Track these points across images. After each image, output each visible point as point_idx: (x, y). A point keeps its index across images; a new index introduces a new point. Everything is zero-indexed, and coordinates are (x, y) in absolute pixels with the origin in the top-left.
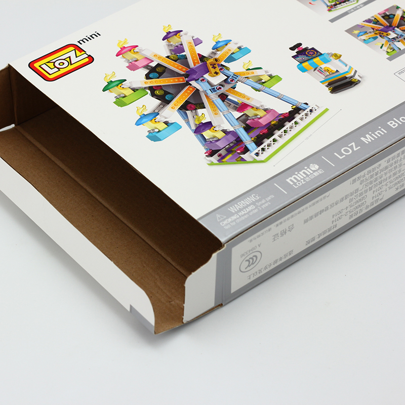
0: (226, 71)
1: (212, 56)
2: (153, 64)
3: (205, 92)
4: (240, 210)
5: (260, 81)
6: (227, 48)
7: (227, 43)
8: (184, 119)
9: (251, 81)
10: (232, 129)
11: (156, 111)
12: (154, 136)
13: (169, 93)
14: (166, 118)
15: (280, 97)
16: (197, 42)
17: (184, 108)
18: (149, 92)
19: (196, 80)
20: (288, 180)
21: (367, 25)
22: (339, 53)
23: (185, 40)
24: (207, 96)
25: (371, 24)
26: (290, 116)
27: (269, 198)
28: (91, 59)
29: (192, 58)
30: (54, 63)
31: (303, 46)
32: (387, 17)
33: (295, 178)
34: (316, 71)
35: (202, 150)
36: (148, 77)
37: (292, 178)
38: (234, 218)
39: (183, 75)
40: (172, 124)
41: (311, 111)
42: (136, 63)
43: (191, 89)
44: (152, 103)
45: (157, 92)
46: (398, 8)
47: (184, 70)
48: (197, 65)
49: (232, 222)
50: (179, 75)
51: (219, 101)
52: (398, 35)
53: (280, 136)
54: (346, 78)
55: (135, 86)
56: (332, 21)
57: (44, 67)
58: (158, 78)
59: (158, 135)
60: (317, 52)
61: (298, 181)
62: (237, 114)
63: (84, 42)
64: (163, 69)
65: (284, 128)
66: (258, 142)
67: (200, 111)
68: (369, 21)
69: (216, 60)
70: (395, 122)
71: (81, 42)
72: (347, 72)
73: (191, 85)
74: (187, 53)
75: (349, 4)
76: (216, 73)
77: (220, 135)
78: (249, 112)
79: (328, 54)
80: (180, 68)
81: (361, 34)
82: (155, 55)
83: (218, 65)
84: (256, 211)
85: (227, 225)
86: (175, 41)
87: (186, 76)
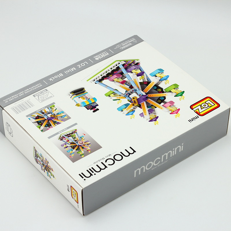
0: (129, 99)
1: (135, 107)
2: (162, 104)
3: (139, 90)
4: (127, 44)
5: (114, 94)
6: (128, 111)
7: (128, 114)
8: (148, 78)
9: (118, 94)
10: (129, 73)
11: (160, 81)
12: (161, 71)
13: (155, 89)
14: (156, 78)
15: (106, 86)
16: (142, 115)
17: (148, 83)
18: (164, 90)
19: (143, 95)
20: (108, 54)
21: (59, 121)
22: (77, 107)
23: (147, 116)
24: (138, 87)
25: (58, 121)
26: (104, 78)
27: (116, 48)
28: (191, 107)
29: (144, 106)
30: (208, 106)
31: (92, 110)
32: (49, 125)
33: (105, 55)
34: (89, 98)
35: (141, 65)
36: (165, 98)
37: (106, 55)
38: (130, 41)
39: (149, 98)
40: (153, 76)
41: (94, 80)
42: (170, 105)
43: (145, 91)
44: (162, 85)
45: (160, 90)
46: (42, 131)
47: (148, 101)
48: (142, 103)
49: (131, 40)
50: (151, 98)
51: (133, 85)
52: (46, 115)
53: (109, 70)
54: (76, 95)
55: (170, 93)
56: (76, 124)
57: (213, 105)
58: (160, 97)
59: (159, 71)
60: (86, 108)
61: (104, 54)
62: (126, 79)
63: (195, 117)
64: (158, 102)
65: (107, 73)
66: (118, 68)
67: (142, 81)
68: (58, 123)
69: (133, 105)
70: (60, 76)
71: (197, 117)
72: (75, 97)
73: (145, 93)
74: (147, 109)
75: (65, 133)
76: (134, 98)
77: (133, 71)
78: (121, 80)
79: (81, 106)
80: (150, 102)
81: (64, 116)
82: (162, 108)
83: (133, 103)
84: (121, 44)
85: (133, 39)
86: (152, 116)
87: (147, 98)
